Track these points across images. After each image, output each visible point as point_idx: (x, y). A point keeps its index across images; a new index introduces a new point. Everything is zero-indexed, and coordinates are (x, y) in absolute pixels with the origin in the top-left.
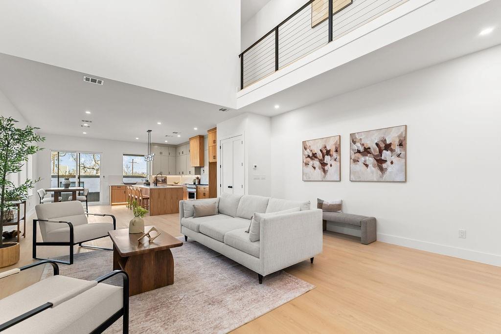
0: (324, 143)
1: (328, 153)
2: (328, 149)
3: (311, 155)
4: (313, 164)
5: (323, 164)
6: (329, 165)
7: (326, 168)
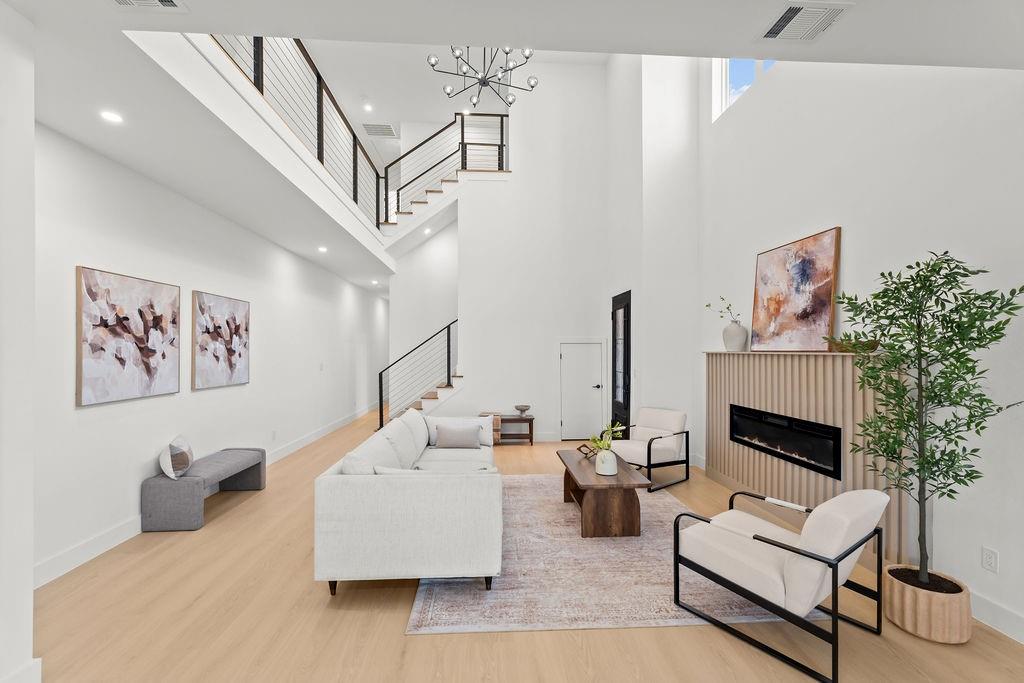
0: (149, 296)
1: (157, 322)
2: (158, 314)
3: (111, 321)
4: (119, 350)
5: (146, 352)
6: (159, 355)
7: (153, 361)
